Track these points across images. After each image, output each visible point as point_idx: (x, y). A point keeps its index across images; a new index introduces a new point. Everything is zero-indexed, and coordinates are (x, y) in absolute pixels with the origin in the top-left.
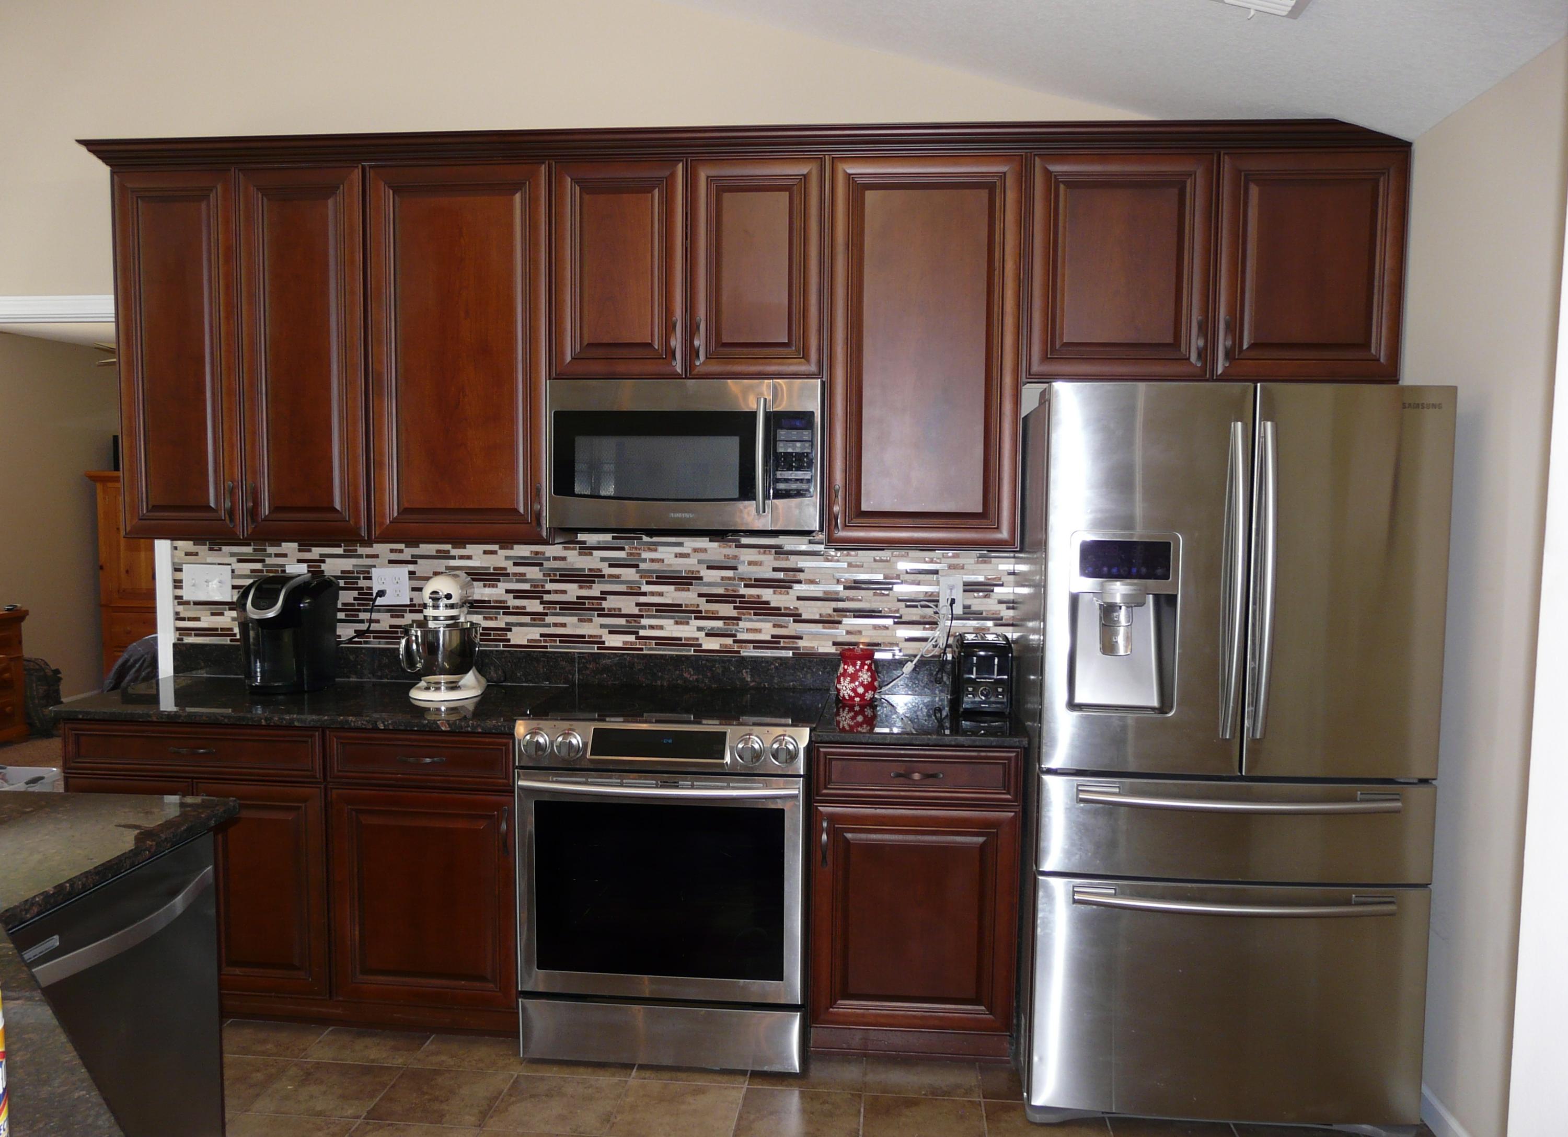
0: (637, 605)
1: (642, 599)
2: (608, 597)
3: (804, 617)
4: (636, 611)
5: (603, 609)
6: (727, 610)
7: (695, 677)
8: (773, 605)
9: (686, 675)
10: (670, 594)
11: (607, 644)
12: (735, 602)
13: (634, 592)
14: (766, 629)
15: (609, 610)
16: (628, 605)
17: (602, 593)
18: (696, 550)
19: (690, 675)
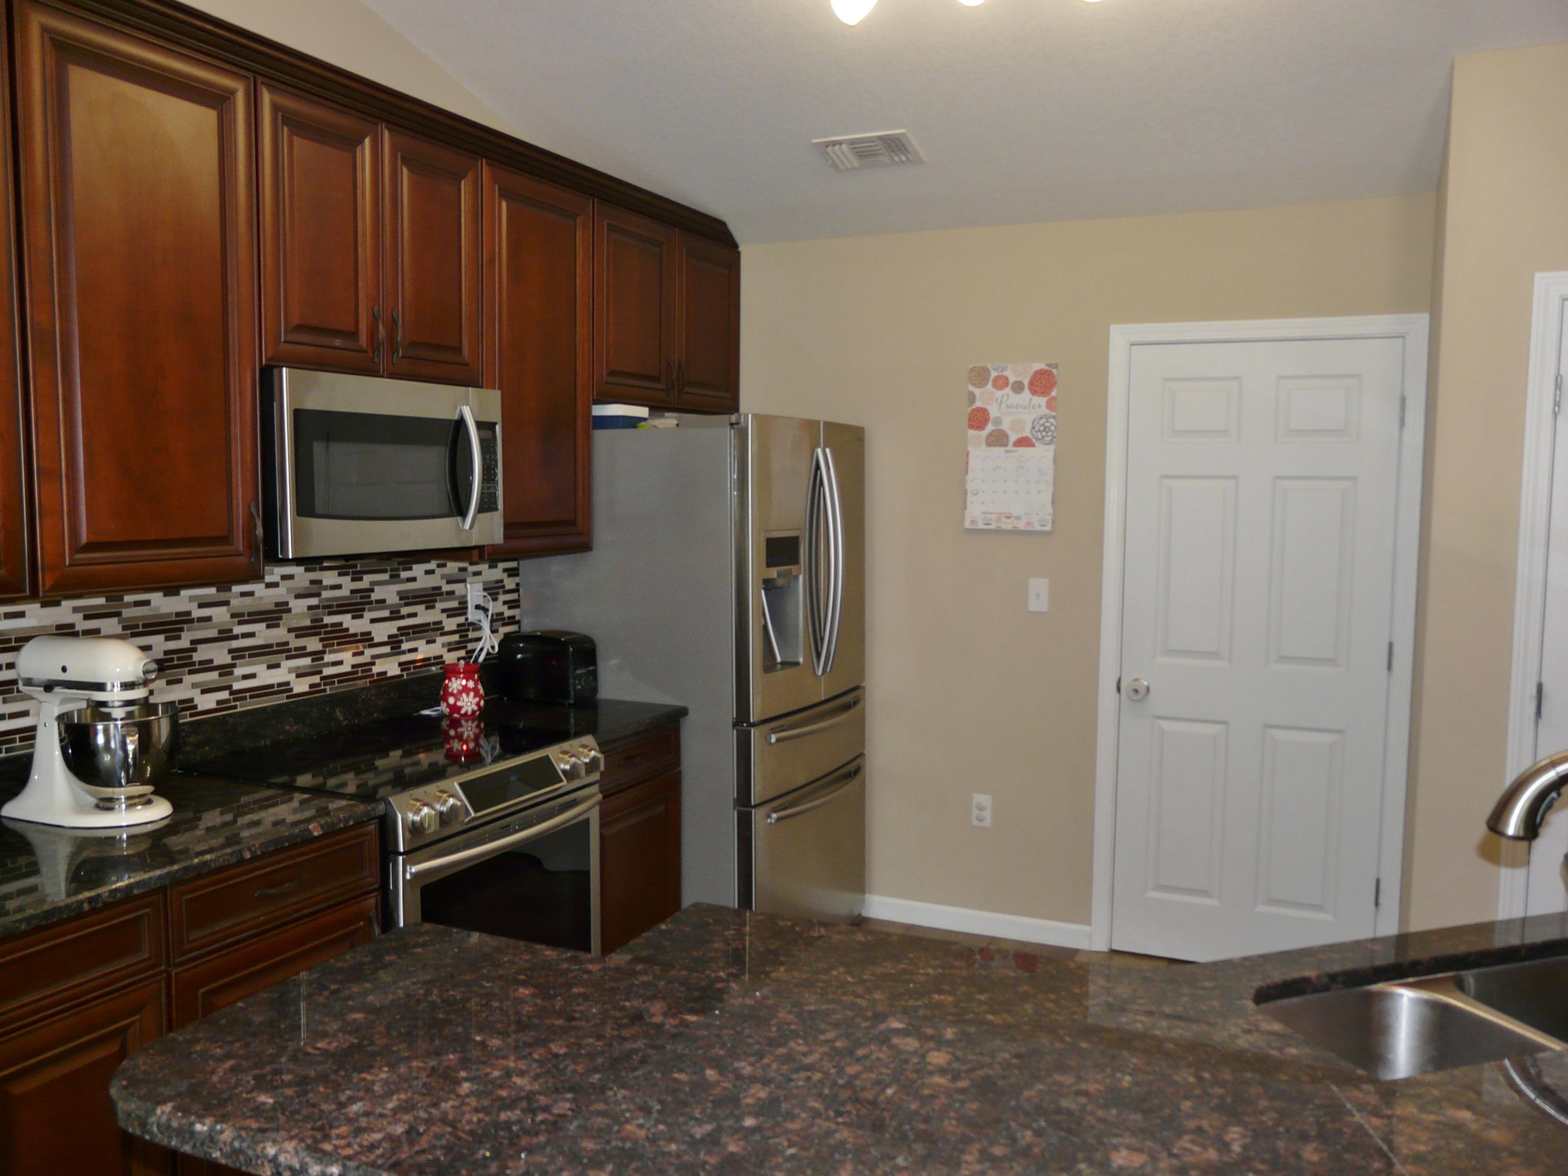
0: (230, 651)
1: (235, 644)
2: (199, 646)
3: (376, 640)
4: (228, 660)
5: (193, 664)
6: (313, 644)
7: (295, 727)
8: (351, 631)
9: (287, 727)
10: (263, 634)
11: (200, 708)
12: (319, 634)
13: (225, 635)
14: (347, 659)
15: (201, 663)
16: (219, 654)
17: (193, 642)
18: (284, 577)
19: (291, 727)
